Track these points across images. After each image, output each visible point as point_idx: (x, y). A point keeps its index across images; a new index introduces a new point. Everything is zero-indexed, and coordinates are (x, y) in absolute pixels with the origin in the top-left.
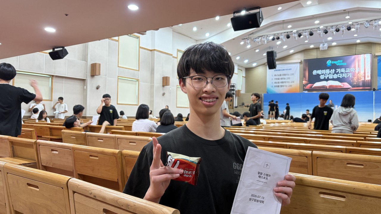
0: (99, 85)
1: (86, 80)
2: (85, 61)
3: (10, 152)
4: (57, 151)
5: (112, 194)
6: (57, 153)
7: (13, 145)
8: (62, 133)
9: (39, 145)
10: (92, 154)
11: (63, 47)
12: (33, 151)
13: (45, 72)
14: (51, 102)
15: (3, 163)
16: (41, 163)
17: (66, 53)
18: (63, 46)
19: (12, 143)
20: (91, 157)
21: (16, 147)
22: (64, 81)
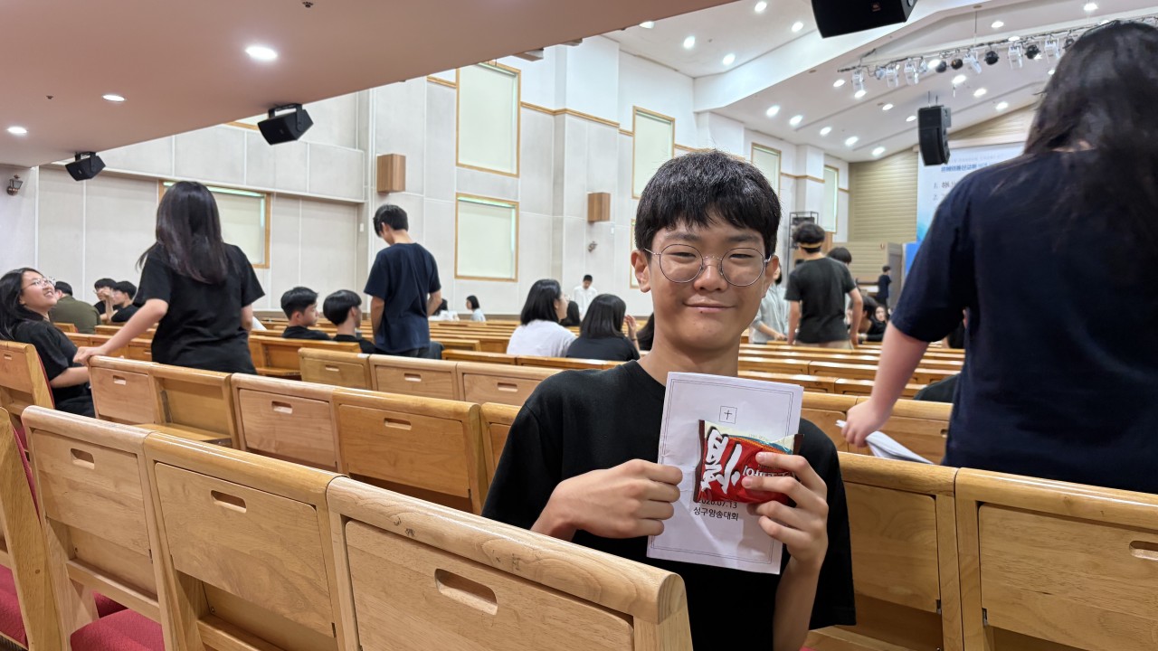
1: (365, 205)
2: (359, 148)
3: (157, 407)
4: (288, 406)
5: (462, 523)
6: (289, 411)
7: (165, 388)
8: (301, 358)
9: (239, 389)
10: (392, 415)
11: (298, 106)
12: (220, 406)
13: (247, 184)
14: (265, 270)
15: (141, 432)
16: (246, 442)
17: (308, 123)
18: (298, 102)
19: (162, 381)
20: (388, 425)
21: (175, 395)
22: (301, 210)
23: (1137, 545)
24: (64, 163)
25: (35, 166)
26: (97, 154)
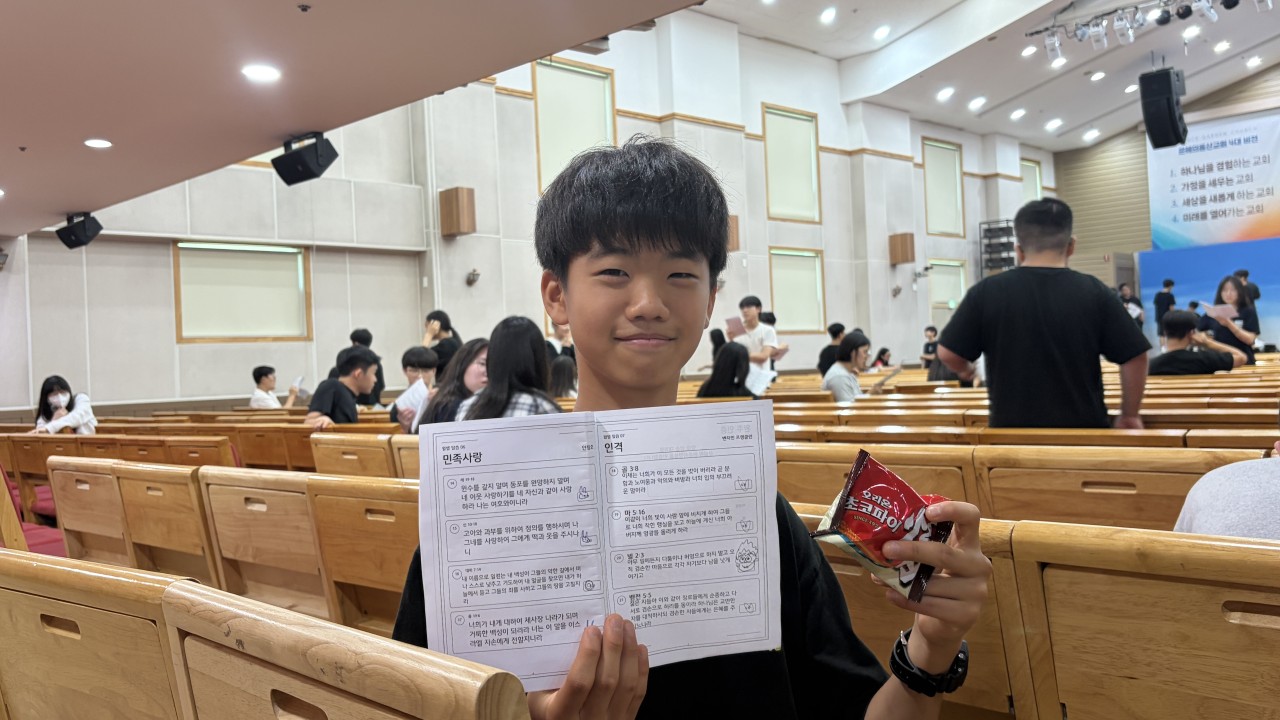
0: (474, 271)
1: (428, 253)
2: (417, 183)
4: (261, 502)
5: (290, 627)
6: (262, 508)
8: (313, 446)
9: (209, 485)
10: (376, 504)
11: (318, 135)
13: (279, 238)
14: (308, 343)
16: (220, 551)
17: (332, 155)
18: (318, 130)
20: (368, 517)
22: (348, 266)
23: (1231, 606)
24: (53, 229)
25: (22, 234)
26: (93, 214)
